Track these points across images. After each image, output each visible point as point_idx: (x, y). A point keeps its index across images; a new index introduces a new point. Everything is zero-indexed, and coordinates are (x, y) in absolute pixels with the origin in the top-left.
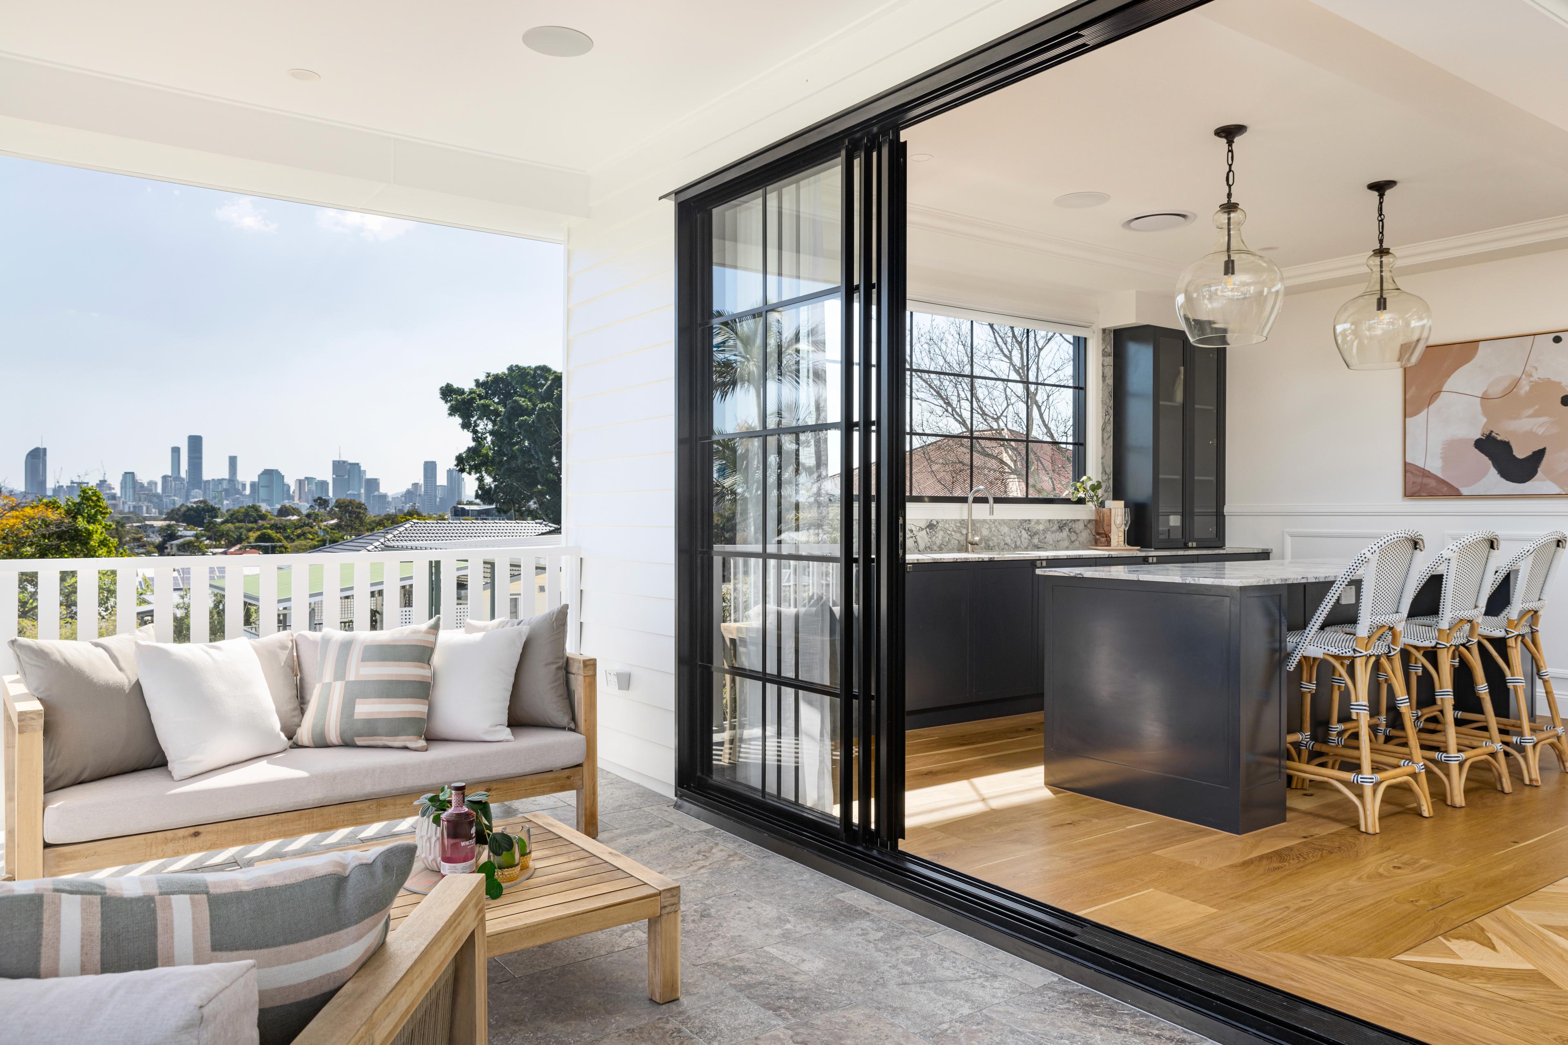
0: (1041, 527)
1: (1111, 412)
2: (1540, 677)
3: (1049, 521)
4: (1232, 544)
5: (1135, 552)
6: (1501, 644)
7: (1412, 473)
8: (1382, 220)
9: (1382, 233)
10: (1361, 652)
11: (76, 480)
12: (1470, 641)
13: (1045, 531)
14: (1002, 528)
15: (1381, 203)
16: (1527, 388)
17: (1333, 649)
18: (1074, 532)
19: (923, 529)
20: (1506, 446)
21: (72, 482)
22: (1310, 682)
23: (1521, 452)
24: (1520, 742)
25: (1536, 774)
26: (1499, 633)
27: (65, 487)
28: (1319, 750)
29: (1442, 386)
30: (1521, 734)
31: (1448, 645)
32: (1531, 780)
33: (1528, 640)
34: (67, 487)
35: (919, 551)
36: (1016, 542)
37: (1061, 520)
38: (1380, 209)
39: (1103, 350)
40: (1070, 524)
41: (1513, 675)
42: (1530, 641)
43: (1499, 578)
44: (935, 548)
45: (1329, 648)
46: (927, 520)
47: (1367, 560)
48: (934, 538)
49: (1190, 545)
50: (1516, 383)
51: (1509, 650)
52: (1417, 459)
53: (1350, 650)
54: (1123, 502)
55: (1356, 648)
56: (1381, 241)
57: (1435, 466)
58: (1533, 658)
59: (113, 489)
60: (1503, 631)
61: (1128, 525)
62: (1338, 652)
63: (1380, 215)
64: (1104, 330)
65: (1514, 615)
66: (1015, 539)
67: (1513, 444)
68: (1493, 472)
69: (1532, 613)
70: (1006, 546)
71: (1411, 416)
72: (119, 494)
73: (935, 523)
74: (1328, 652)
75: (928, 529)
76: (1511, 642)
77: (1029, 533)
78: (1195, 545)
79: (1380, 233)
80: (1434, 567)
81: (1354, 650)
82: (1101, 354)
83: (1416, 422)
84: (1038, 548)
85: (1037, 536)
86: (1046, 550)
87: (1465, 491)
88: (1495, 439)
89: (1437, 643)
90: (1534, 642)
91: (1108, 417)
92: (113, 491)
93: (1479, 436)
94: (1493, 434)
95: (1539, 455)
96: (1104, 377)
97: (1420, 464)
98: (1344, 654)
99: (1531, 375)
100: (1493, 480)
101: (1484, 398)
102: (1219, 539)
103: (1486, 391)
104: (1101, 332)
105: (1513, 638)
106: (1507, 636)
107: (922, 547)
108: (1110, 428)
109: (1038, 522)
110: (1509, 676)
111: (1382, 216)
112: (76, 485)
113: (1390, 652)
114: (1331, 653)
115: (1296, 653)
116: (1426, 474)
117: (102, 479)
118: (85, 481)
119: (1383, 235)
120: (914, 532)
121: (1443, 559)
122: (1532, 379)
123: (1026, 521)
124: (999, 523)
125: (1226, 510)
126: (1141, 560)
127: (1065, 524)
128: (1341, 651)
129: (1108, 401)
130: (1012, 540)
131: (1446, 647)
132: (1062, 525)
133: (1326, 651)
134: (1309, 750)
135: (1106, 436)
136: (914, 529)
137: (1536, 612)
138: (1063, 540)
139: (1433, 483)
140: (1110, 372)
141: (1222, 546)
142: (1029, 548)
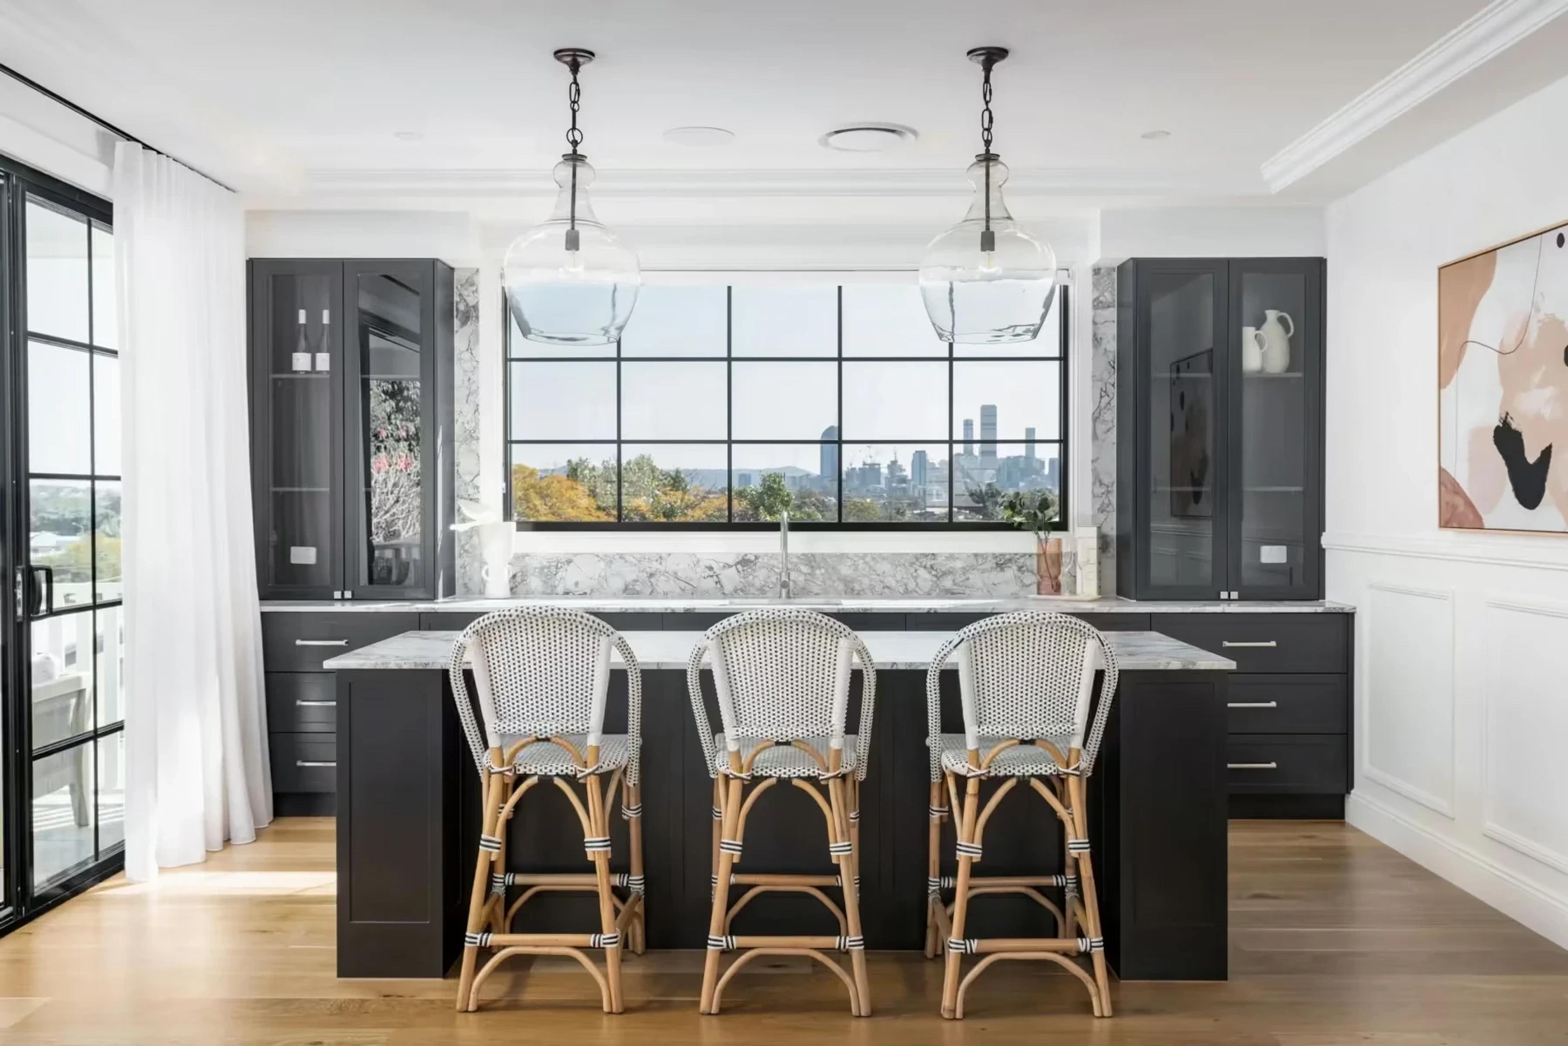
0: (959, 564)
3: (976, 555)
7: (1445, 486)
11: (869, 461)
13: (965, 570)
14: (878, 565)
16: (1535, 333)
18: (1028, 570)
19: (730, 566)
20: (1519, 439)
21: (864, 464)
27: (857, 469)
29: (1468, 329)
34: (860, 469)
35: (724, 593)
36: (906, 585)
37: (1001, 555)
39: (1095, 300)
40: (1022, 560)
44: (752, 590)
46: (739, 554)
48: (751, 578)
50: (1527, 325)
52: (1449, 462)
57: (1462, 475)
59: (904, 470)
64: (1099, 269)
66: (905, 581)
67: (1524, 437)
68: (1509, 487)
70: (886, 590)
71: (1444, 386)
72: (910, 477)
73: (753, 558)
75: (739, 567)
77: (934, 573)
83: (1448, 396)
84: (953, 594)
85: (950, 577)
86: (969, 597)
87: (1486, 520)
88: (1510, 427)
91: (1105, 400)
92: (904, 473)
93: (1497, 423)
94: (1509, 418)
95: (1546, 458)
96: (1097, 340)
97: (1452, 470)
99: (1539, 310)
101: (1501, 352)
102: (1311, 587)
103: (1502, 340)
104: (1091, 273)
107: (728, 587)
108: (1111, 415)
109: (951, 557)
112: (867, 467)
116: (1456, 488)
117: (893, 459)
118: (877, 462)
120: (715, 570)
122: (1540, 316)
123: (926, 555)
124: (873, 559)
125: (1324, 541)
127: (1010, 560)
129: (1106, 376)
130: (898, 582)
132: (1002, 562)
135: (1101, 428)
136: (714, 565)
138: (1006, 582)
139: (1461, 506)
140: (1110, 331)
141: (1316, 598)
142: (934, 594)
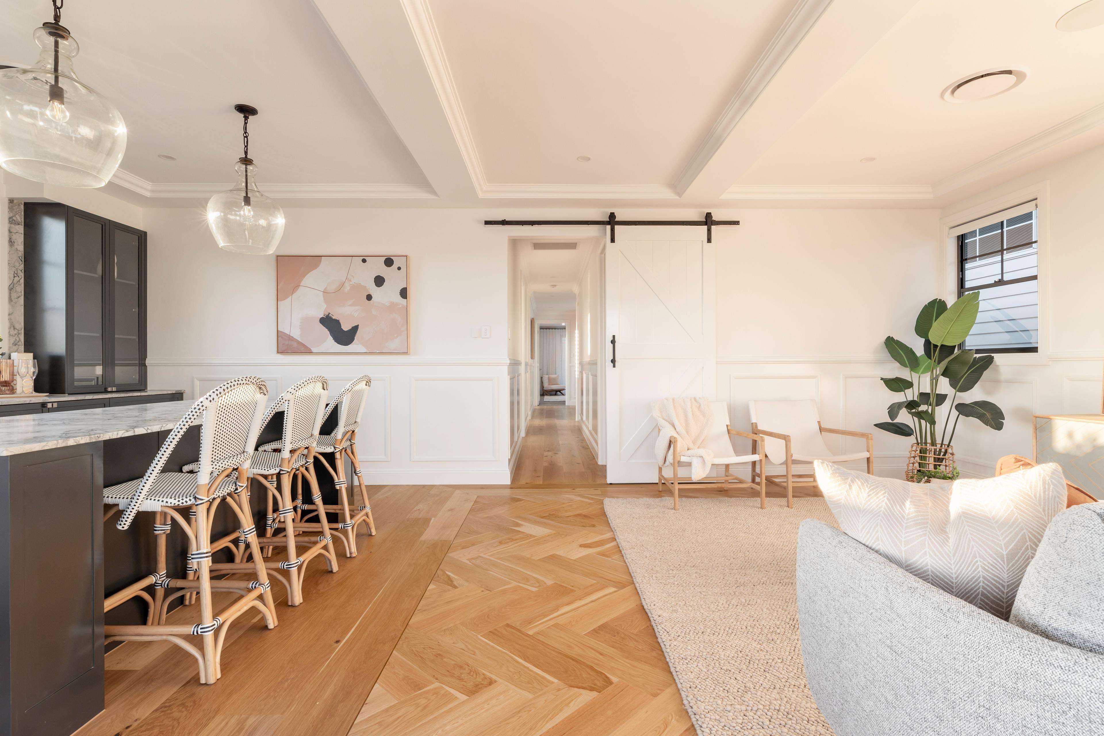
1: (22, 275)
2: (356, 474)
4: (153, 388)
5: (42, 398)
6: (331, 457)
7: (282, 338)
8: (247, 137)
9: (246, 146)
10: (203, 500)
12: (308, 462)
15: (246, 123)
16: (348, 288)
17: (170, 500)
20: (337, 322)
22: (165, 524)
23: (346, 327)
24: (344, 527)
25: (354, 549)
26: (329, 450)
28: (174, 586)
29: (300, 281)
30: (344, 521)
31: (289, 470)
32: (351, 553)
33: (349, 451)
38: (245, 128)
39: (10, 218)
41: (339, 479)
42: (350, 451)
43: (329, 410)
45: (168, 500)
47: (204, 408)
49: (109, 389)
50: (343, 285)
51: (336, 461)
52: (285, 328)
53: (191, 498)
54: (32, 354)
55: (197, 496)
56: (246, 153)
57: (296, 334)
58: (352, 462)
60: (332, 447)
61: (36, 374)
62: (177, 503)
63: (246, 133)
64: (11, 201)
65: (339, 436)
67: (341, 322)
68: (330, 338)
69: (351, 432)
71: (281, 300)
74: (167, 504)
76: (338, 455)
78: (114, 389)
79: (245, 146)
80: (278, 406)
81: (195, 498)
82: (7, 221)
83: (284, 304)
87: (314, 350)
88: (331, 318)
89: (281, 470)
90: (353, 453)
91: (17, 279)
93: (322, 316)
94: (330, 315)
95: (355, 329)
96: (11, 242)
97: (287, 332)
98: (185, 504)
99: (351, 281)
100: (330, 343)
101: (325, 292)
102: (142, 384)
103: (326, 288)
104: (7, 202)
105: (339, 452)
106: (335, 451)
108: (20, 288)
110: (336, 480)
111: (247, 134)
113: (237, 489)
114: (170, 505)
115: (129, 510)
116: (290, 338)
119: (247, 149)
121: (284, 401)
122: (351, 283)
125: (147, 362)
126: (39, 406)
128: (181, 501)
129: (17, 264)
131: (288, 472)
133: (164, 504)
134: (165, 588)
135: (14, 295)
137: (353, 431)
139: (295, 345)
140: (20, 239)
141: (144, 389)
